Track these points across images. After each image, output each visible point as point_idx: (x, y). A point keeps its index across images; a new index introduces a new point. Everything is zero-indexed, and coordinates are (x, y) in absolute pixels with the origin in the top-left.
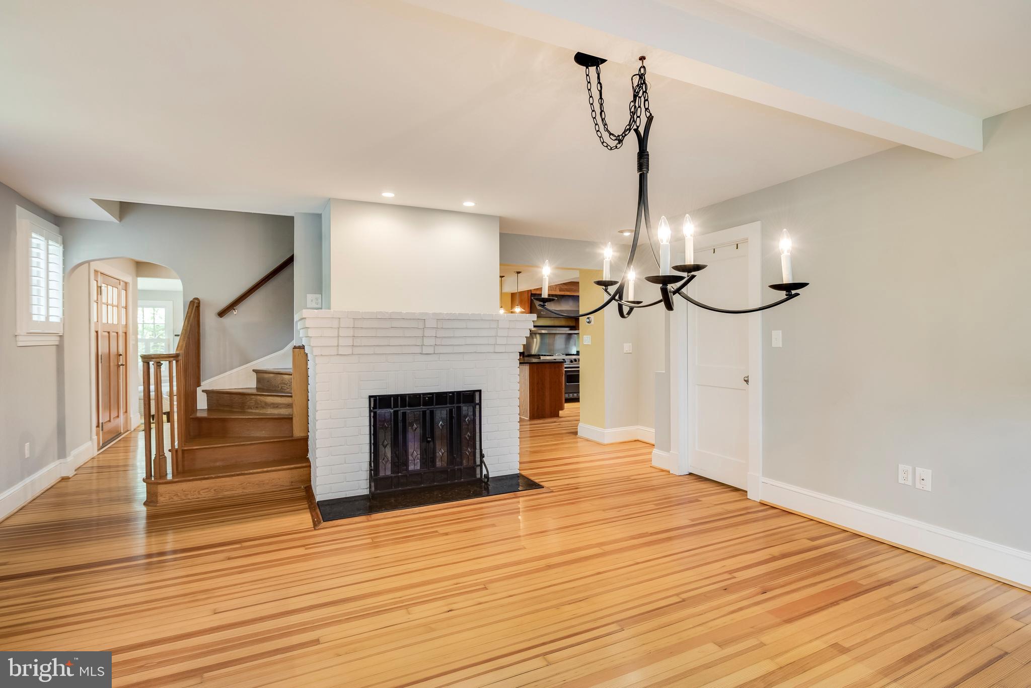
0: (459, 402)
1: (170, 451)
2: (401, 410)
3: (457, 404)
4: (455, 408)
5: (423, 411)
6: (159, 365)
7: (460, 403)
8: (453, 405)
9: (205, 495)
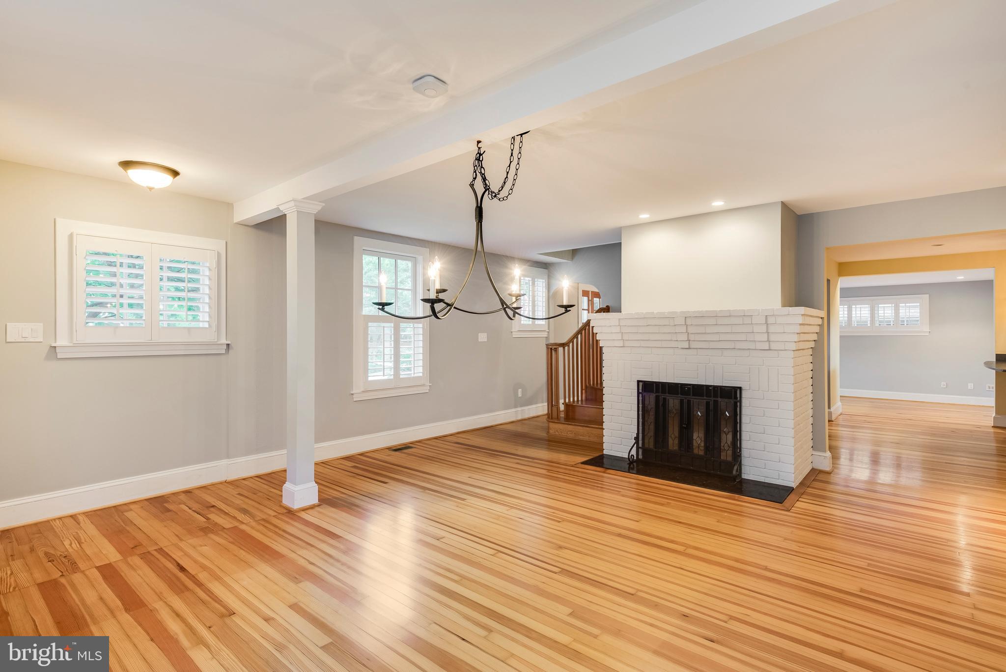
0: (715, 396)
1: (563, 404)
2: (662, 396)
3: (714, 397)
4: (713, 401)
5: (681, 399)
6: (556, 350)
7: (718, 398)
8: (711, 398)
9: (571, 436)
